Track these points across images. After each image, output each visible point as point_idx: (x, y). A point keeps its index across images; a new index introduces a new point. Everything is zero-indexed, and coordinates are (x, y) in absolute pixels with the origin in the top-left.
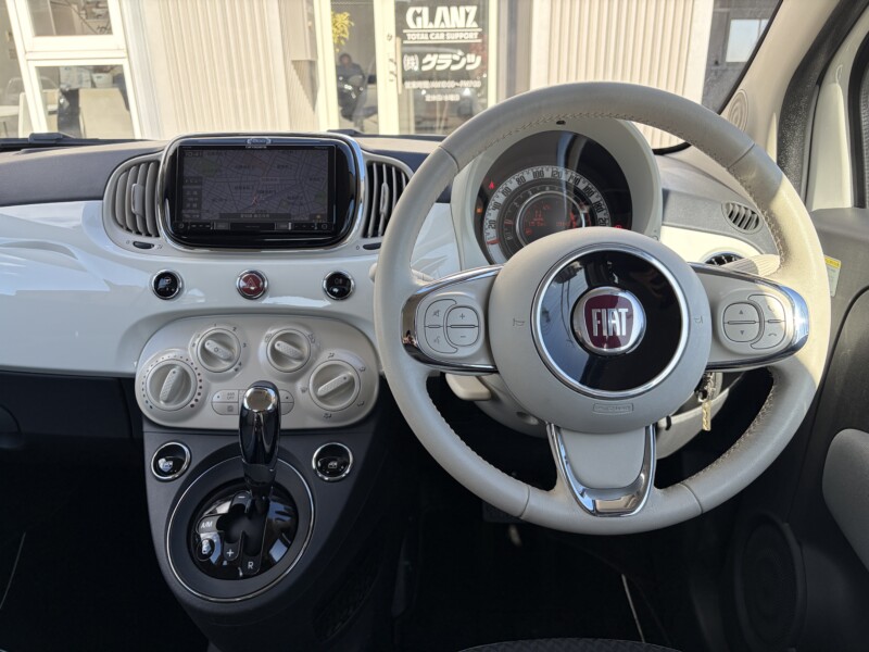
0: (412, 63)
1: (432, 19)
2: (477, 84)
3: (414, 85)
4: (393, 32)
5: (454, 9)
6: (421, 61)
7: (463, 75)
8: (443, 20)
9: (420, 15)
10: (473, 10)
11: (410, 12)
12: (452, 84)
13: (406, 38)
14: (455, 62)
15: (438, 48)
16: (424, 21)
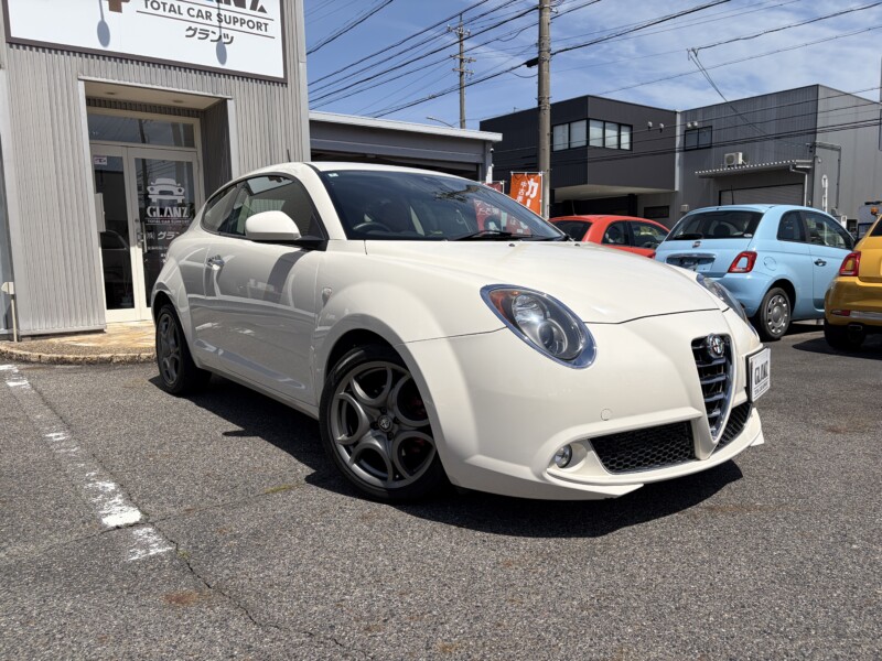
0: (152, 236)
3: (153, 248)
4: (137, 216)
5: (175, 208)
6: (156, 236)
8: (168, 213)
9: (155, 210)
11: (149, 208)
13: (146, 221)
16: (157, 214)
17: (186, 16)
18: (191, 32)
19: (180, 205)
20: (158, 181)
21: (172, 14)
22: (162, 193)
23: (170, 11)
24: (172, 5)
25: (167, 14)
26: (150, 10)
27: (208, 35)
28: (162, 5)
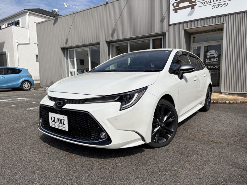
2: (218, 70)
6: (208, 67)
8: (212, 60)
9: (208, 60)
10: (217, 59)
12: (213, 70)
14: (214, 67)
15: (211, 65)
18: (214, 7)
20: (210, 51)
23: (208, 3)
26: (202, 5)
27: (219, 6)
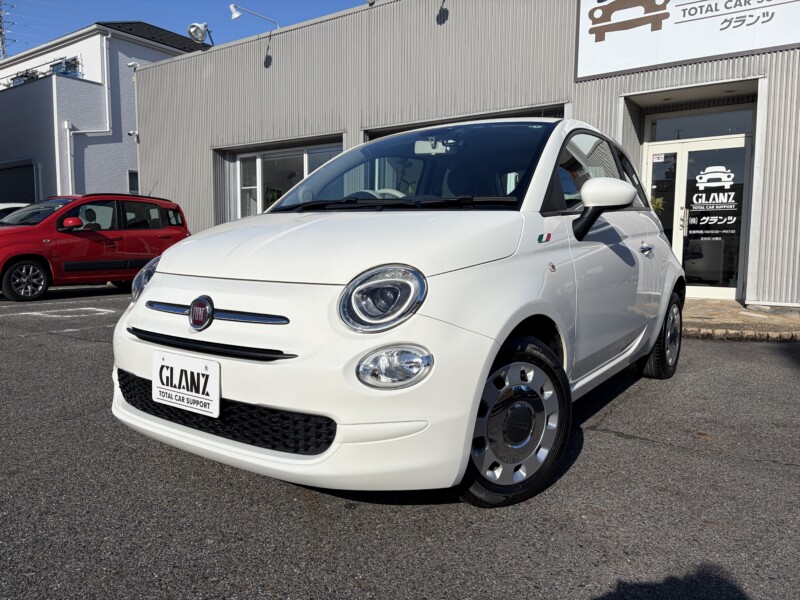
0: (694, 221)
1: (707, 199)
2: (733, 232)
3: (694, 232)
4: (684, 205)
5: (721, 194)
6: (699, 221)
7: (726, 226)
8: (714, 199)
9: (701, 197)
10: (732, 194)
11: (696, 196)
12: (717, 232)
13: (691, 208)
14: (719, 220)
15: (710, 213)
16: (703, 200)
17: (723, 10)
18: (727, 24)
19: (728, 191)
20: (708, 170)
21: (709, 14)
22: (709, 181)
23: (707, 11)
24: (710, 5)
25: (704, 15)
26: (688, 17)
27: (744, 21)
28: (699, 10)
